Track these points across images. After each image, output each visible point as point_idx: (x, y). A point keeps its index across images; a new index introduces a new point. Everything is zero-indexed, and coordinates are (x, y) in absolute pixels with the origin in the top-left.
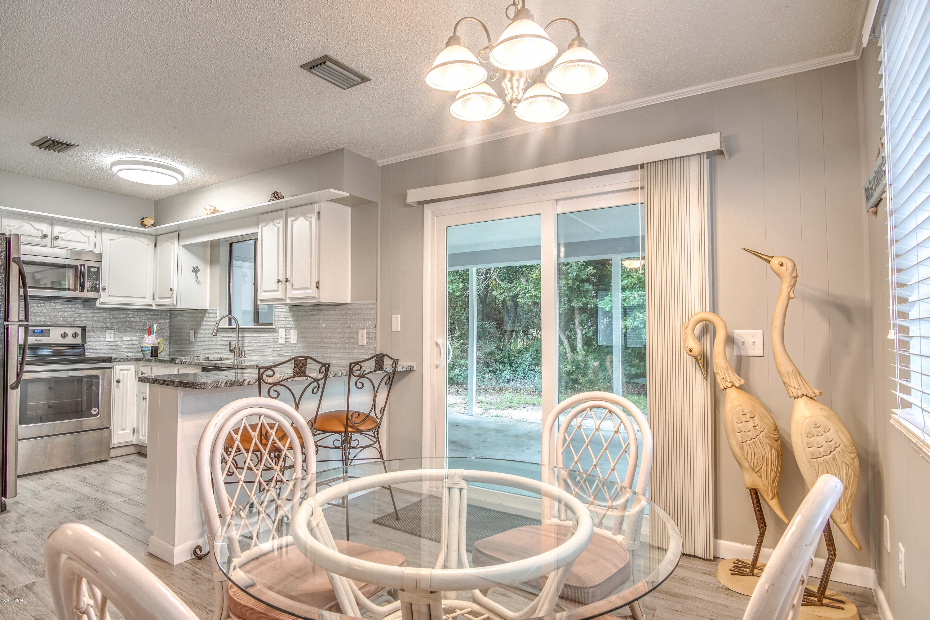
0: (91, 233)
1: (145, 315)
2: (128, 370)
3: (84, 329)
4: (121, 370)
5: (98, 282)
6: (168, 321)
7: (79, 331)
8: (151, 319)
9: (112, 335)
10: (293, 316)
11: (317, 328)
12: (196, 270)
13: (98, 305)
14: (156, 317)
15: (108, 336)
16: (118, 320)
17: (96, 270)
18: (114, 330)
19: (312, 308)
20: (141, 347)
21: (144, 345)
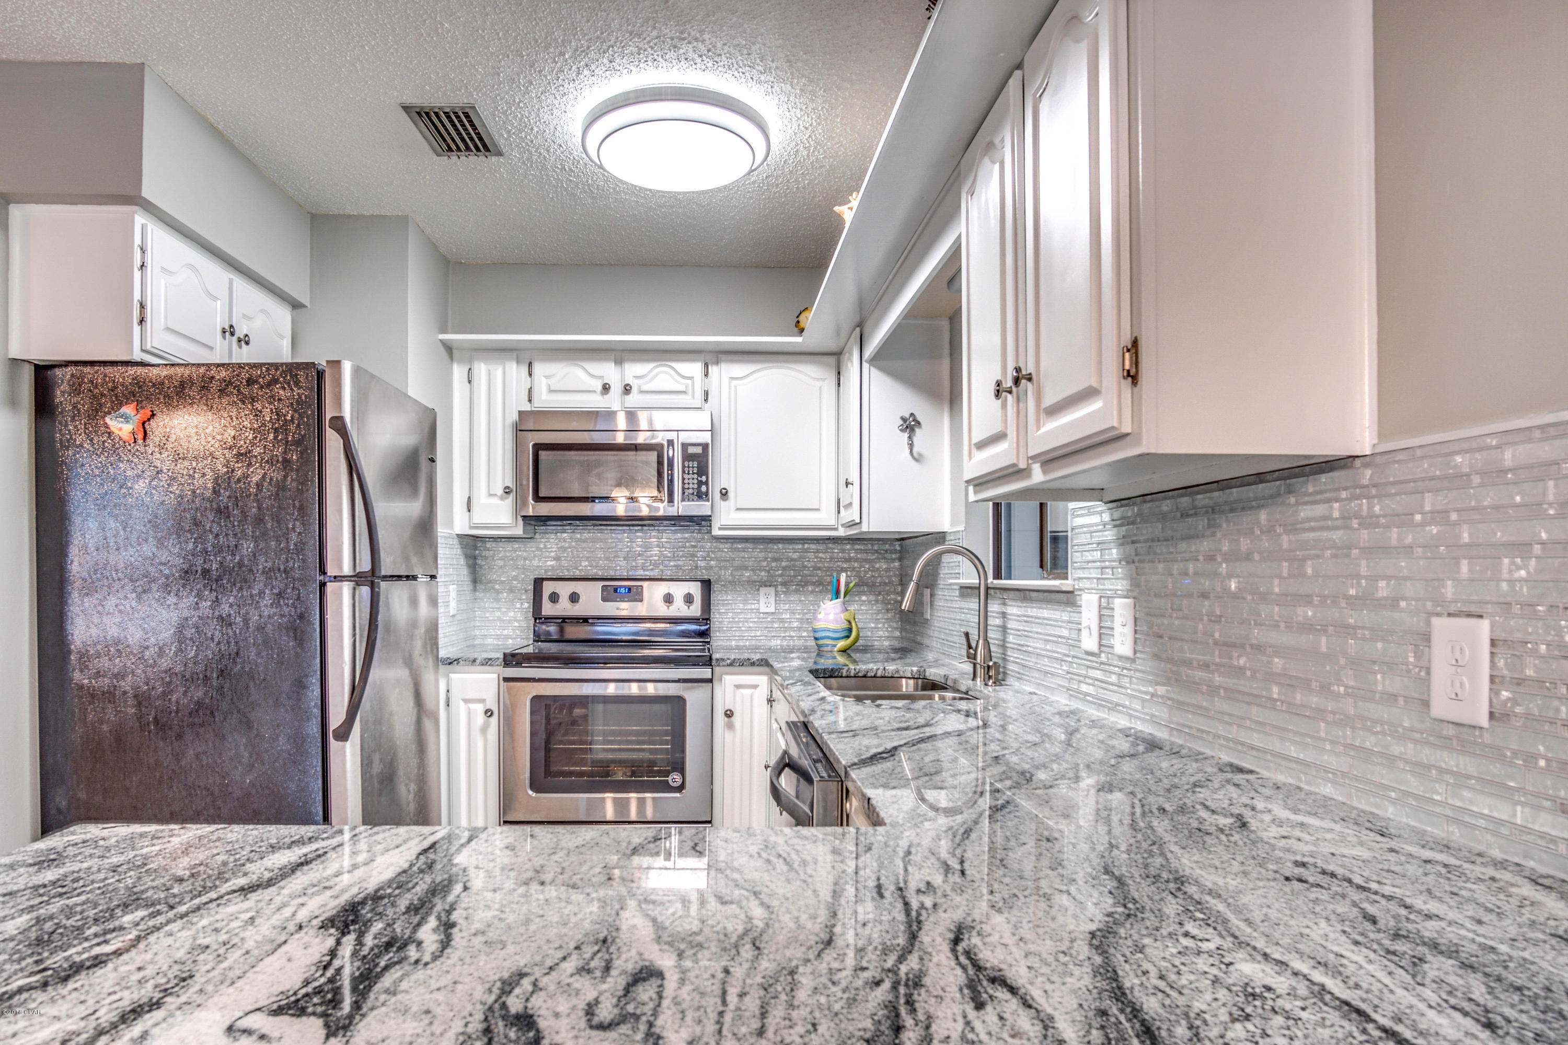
0: (694, 368)
1: (843, 551)
2: (755, 687)
3: (707, 585)
4: (738, 687)
5: (704, 479)
6: (897, 564)
7: (695, 589)
8: (856, 560)
9: (772, 600)
10: (1123, 541)
11: (1205, 595)
12: (910, 425)
13: (716, 532)
14: (870, 557)
15: (763, 600)
16: (784, 564)
17: (699, 450)
18: (776, 586)
19: (1185, 501)
20: (815, 631)
21: (819, 625)
